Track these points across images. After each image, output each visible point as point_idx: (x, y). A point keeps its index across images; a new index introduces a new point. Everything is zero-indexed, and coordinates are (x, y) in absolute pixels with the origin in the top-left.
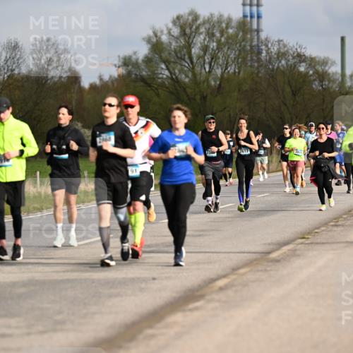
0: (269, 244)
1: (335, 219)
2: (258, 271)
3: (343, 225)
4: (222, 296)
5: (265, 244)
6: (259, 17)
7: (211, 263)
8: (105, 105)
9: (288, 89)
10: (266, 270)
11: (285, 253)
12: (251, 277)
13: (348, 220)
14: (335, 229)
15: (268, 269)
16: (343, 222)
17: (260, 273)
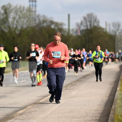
0: (40, 97)
1: (66, 87)
2: (35, 107)
3: (69, 89)
4: (21, 117)
5: (38, 97)
6: (36, 6)
7: (16, 104)
8: (31, 46)
9: (47, 35)
10: (38, 107)
11: (46, 100)
12: (32, 109)
13: (71, 87)
14: (66, 90)
15: (39, 106)
16: (69, 88)
17: (36, 108)
